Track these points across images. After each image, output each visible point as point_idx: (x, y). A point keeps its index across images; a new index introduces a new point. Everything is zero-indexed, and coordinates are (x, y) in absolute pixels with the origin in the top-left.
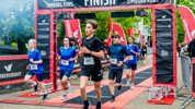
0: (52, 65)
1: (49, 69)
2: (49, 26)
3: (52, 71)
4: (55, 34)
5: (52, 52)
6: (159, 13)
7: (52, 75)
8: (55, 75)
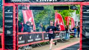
0: (14, 40)
1: (12, 43)
2: (12, 14)
3: (14, 44)
4: (16, 19)
5: (15, 32)
6: (85, 8)
7: (15, 47)
8: (17, 47)
